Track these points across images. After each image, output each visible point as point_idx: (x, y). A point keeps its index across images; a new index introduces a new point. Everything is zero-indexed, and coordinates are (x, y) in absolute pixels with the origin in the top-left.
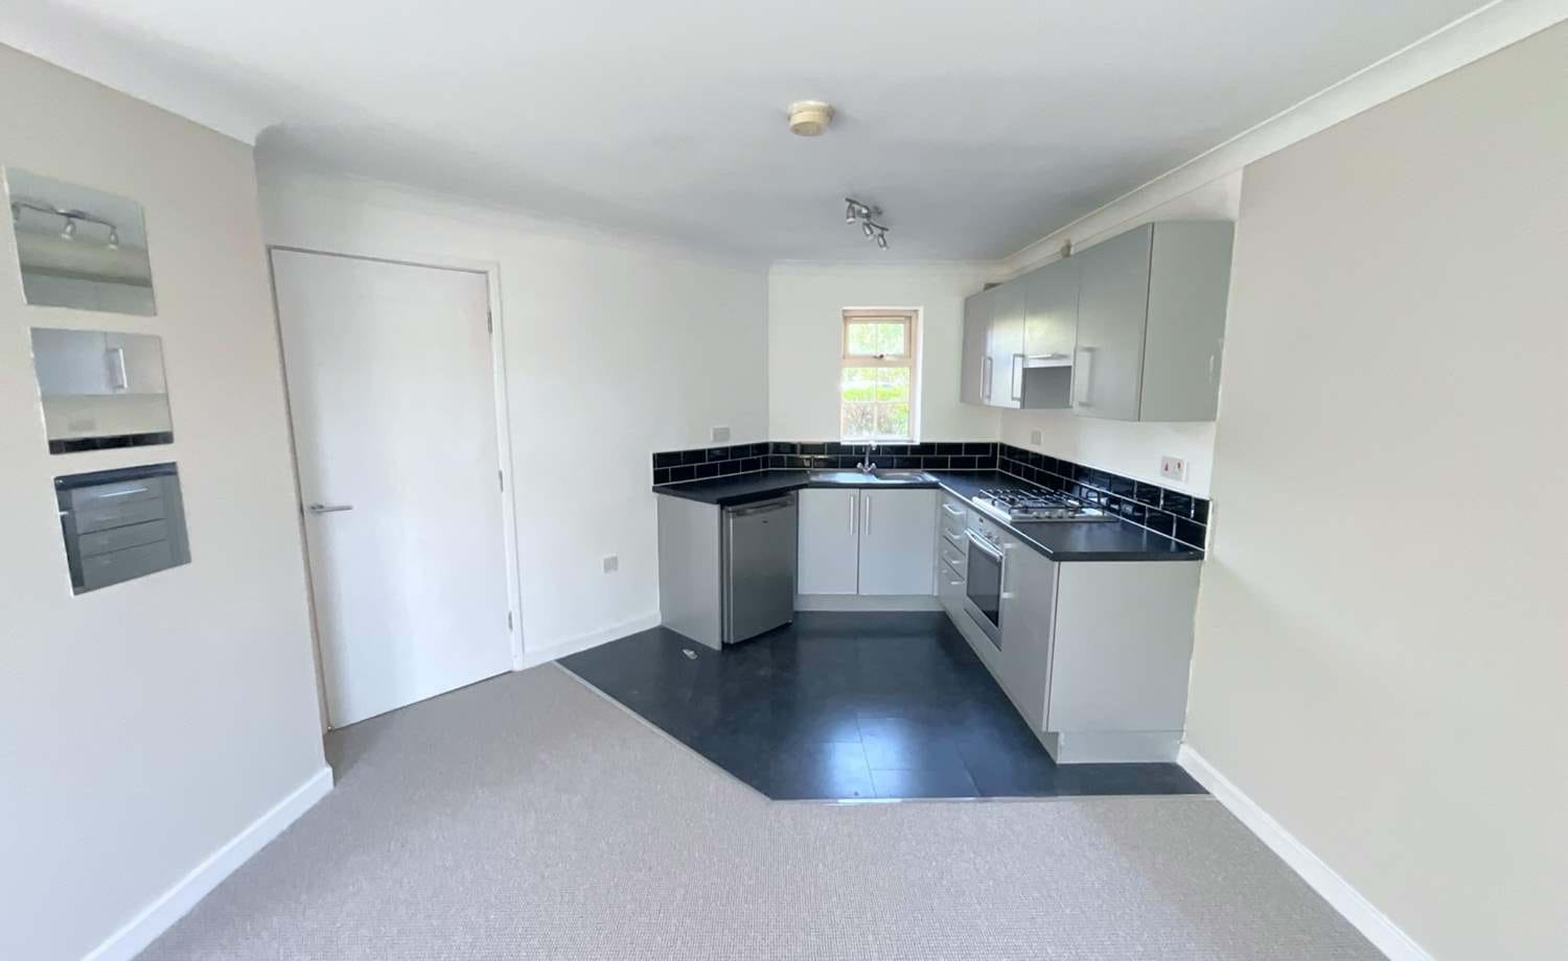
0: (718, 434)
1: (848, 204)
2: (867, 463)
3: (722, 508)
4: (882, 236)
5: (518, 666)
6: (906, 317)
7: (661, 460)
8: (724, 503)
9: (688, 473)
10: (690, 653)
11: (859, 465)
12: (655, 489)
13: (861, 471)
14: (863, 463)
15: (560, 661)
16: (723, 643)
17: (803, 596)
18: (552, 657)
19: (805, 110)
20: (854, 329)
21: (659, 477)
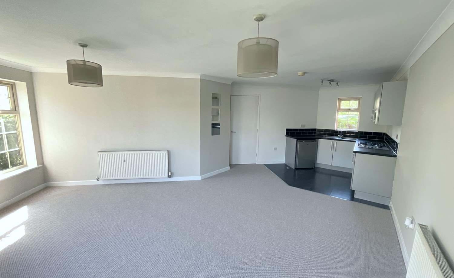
0: (302, 126)
1: (321, 81)
2: (341, 135)
3: (297, 140)
4: (337, 84)
5: (257, 163)
6: (358, 99)
7: (288, 130)
8: (297, 139)
9: (294, 133)
10: (288, 168)
11: (339, 135)
12: (286, 136)
13: (339, 137)
14: (340, 135)
15: (265, 165)
16: (295, 168)
17: (317, 163)
18: (262, 163)
19: (300, 73)
20: (343, 102)
21: (287, 133)
